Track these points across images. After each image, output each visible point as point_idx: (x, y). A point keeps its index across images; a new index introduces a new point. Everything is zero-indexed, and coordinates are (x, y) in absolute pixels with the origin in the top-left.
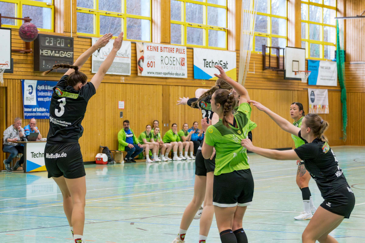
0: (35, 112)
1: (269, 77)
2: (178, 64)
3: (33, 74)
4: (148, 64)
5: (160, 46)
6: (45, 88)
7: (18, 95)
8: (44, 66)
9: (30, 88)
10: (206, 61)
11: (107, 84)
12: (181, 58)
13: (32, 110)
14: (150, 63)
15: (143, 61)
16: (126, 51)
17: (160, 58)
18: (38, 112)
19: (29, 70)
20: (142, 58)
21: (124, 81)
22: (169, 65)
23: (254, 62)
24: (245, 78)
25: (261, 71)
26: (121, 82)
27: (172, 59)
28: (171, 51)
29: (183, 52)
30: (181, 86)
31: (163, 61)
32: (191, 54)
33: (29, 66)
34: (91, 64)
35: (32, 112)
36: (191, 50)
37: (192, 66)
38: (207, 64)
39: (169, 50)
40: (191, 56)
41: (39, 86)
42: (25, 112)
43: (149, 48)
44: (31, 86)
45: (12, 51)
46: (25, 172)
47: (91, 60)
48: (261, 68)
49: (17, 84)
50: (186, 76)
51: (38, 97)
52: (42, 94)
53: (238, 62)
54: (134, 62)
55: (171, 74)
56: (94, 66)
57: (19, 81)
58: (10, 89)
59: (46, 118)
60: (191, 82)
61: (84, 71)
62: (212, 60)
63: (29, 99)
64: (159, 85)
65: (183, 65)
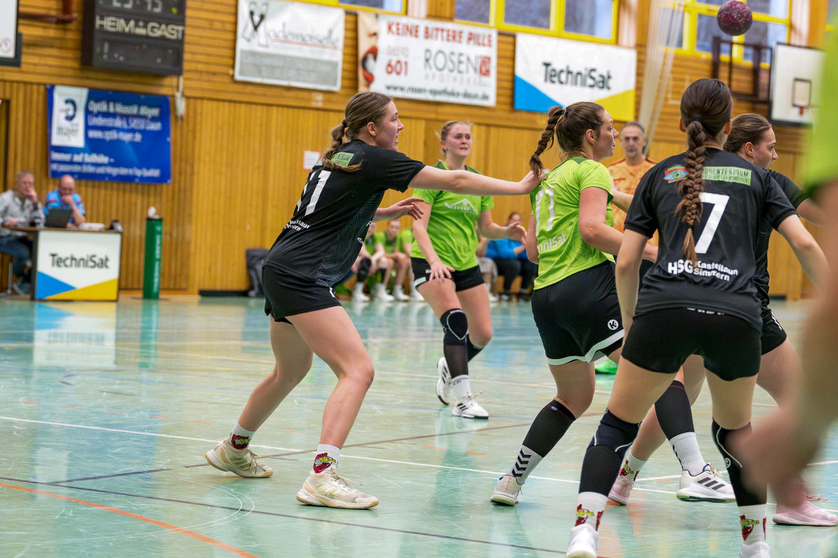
0: (80, 164)
2: (471, 71)
3: (78, 73)
4: (389, 65)
5: (423, 24)
6: (108, 107)
7: (36, 120)
8: (105, 57)
9: (70, 106)
10: (550, 68)
11: (275, 109)
12: (481, 57)
13: (72, 158)
14: (393, 63)
15: (375, 58)
16: (331, 32)
17: (422, 56)
18: (87, 164)
19: (69, 63)
20: (374, 52)
21: (320, 105)
22: (446, 72)
24: (657, 116)
26: (314, 104)
27: (455, 59)
28: (454, 37)
29: (486, 42)
31: (431, 62)
32: (511, 47)
33: (70, 54)
34: (234, 58)
35: (71, 163)
36: (510, 39)
37: (510, 78)
38: (551, 76)
39: (448, 35)
40: (509, 54)
41: (92, 103)
42: (54, 162)
43: (394, 28)
44: (73, 103)
45: (20, 16)
46: (33, 299)
47: (234, 49)
49: (35, 96)
50: (491, 102)
51: (88, 127)
52: (100, 121)
53: (640, 74)
54: (351, 59)
55: (453, 94)
56: (242, 64)
57: (42, 88)
58: (17, 106)
59: (107, 179)
60: (504, 115)
61: (214, 74)
62: (568, 67)
63: (64, 131)
64: (417, 118)
65: (487, 73)
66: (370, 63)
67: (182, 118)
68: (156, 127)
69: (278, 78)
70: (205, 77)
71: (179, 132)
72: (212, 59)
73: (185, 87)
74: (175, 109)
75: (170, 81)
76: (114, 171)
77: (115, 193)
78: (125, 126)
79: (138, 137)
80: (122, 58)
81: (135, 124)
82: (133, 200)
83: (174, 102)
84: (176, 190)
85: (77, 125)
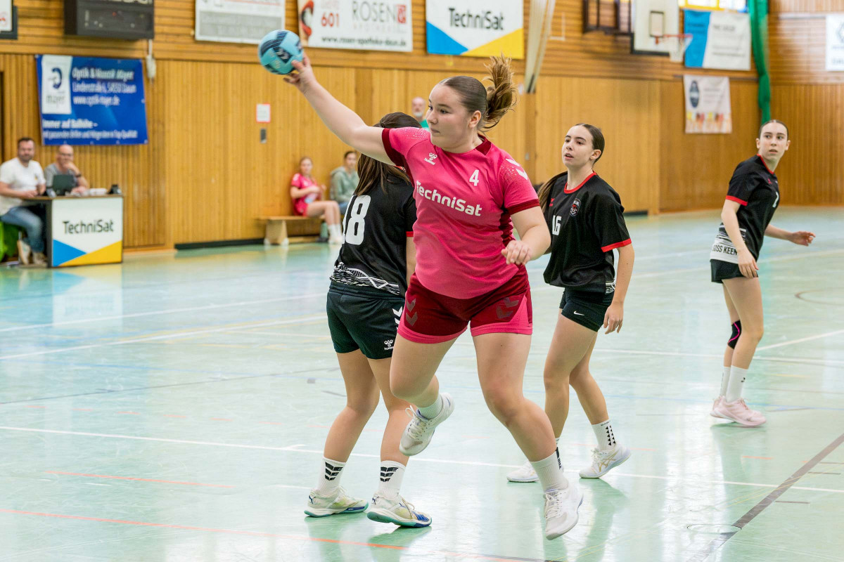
0: (68, 130)
1: (598, 49)
2: (391, 19)
3: (62, 42)
4: (324, 18)
6: (90, 73)
7: (28, 91)
8: (86, 24)
9: (56, 74)
10: (454, 13)
11: (230, 67)
12: (398, 5)
13: (61, 124)
14: (327, 16)
15: (312, 11)
17: (350, 7)
18: (75, 129)
19: (54, 33)
20: (311, 6)
22: (370, 21)
23: (563, 14)
24: (543, 52)
25: (578, 35)
30: (399, 69)
31: (358, 12)
33: (53, 24)
34: (194, 19)
35: (60, 129)
37: (423, 24)
38: (456, 20)
40: (421, 1)
41: (75, 70)
42: (45, 129)
44: (59, 71)
46: (49, 266)
47: (194, 10)
48: (579, 29)
49: (25, 65)
50: (408, 48)
51: (74, 94)
52: (83, 87)
53: (526, 14)
54: (292, 14)
55: (377, 42)
56: (202, 24)
57: (31, 58)
58: (11, 78)
59: (92, 143)
60: (420, 60)
61: (178, 35)
62: (468, 11)
63: (53, 99)
64: (348, 67)
65: (403, 21)
66: (308, 16)
67: (153, 80)
68: (131, 89)
69: (233, 36)
70: (171, 38)
71: (150, 92)
72: (176, 21)
73: (154, 50)
74: (146, 70)
75: (141, 44)
76: (97, 135)
77: (99, 156)
78: (105, 91)
79: (116, 101)
80: (101, 25)
81: (113, 88)
82: (115, 162)
83: (146, 65)
84: (151, 149)
85: (63, 92)
